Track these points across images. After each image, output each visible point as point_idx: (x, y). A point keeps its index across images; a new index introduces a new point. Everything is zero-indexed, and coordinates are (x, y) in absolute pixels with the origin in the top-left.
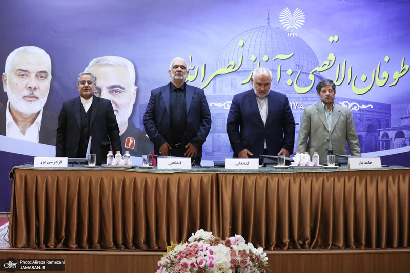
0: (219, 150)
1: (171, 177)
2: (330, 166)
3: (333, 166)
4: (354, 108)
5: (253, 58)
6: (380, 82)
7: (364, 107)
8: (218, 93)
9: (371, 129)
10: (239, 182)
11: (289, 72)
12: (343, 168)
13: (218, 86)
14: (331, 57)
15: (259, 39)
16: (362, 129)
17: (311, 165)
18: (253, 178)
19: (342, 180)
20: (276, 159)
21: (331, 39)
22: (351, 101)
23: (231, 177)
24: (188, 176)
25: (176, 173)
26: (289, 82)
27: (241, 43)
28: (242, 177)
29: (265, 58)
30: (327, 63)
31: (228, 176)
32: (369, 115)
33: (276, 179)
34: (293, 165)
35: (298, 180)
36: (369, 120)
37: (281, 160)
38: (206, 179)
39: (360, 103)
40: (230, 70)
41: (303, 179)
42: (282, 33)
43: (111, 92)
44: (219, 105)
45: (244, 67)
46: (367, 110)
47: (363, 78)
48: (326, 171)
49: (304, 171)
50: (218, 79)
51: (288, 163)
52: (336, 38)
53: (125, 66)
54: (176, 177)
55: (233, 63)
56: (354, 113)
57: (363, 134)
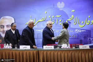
0: (39, 44)
1: (24, 52)
2: (73, 48)
3: (74, 48)
4: (80, 31)
5: (49, 17)
6: (87, 24)
7: (83, 31)
8: (39, 27)
9: (85, 38)
10: (45, 53)
11: (60, 21)
12: (78, 49)
13: (39, 25)
14: (73, 16)
15: (51, 11)
16: (82, 38)
17: (67, 48)
18: (49, 52)
19: (77, 52)
20: (56, 46)
21: (72, 11)
22: (79, 29)
24: (29, 51)
25: (25, 50)
26: (60, 24)
27: (46, 12)
28: (46, 51)
29: (53, 17)
30: (71, 18)
31: (42, 51)
32: (84, 33)
33: (57, 52)
34: (62, 48)
35: (63, 52)
36: (84, 35)
37: (58, 46)
38: (35, 52)
39: (82, 30)
40: (43, 20)
41: (65, 52)
42: (58, 9)
43: (7, 27)
44: (39, 31)
45: (47, 19)
46: (84, 32)
47: (82, 22)
49: (65, 49)
50: (39, 23)
51: (60, 47)
52: (74, 11)
53: (11, 19)
54: (25, 52)
55: (43, 18)
56: (80, 33)
57: (83, 39)
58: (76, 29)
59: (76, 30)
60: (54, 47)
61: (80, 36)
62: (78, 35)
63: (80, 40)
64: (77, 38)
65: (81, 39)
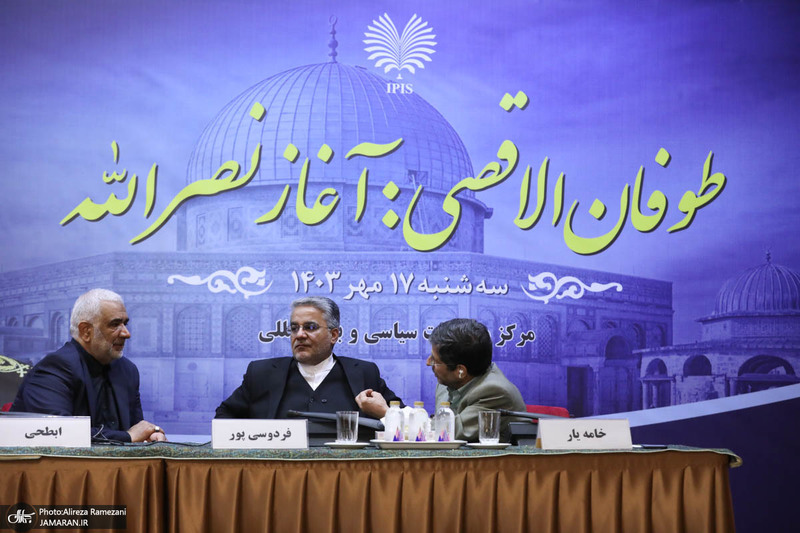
0: (193, 406)
1: (32, 469)
2: (485, 442)
3: (494, 442)
4: (570, 292)
5: (290, 152)
6: (642, 222)
7: (597, 288)
8: (191, 249)
9: (616, 349)
11: (391, 190)
12: (525, 449)
13: (191, 228)
14: (508, 150)
15: (306, 101)
16: (591, 349)
17: (431, 439)
18: (266, 473)
19: (520, 480)
20: (333, 423)
21: (507, 102)
22: (561, 272)
23: (204, 470)
24: (80, 469)
26: (390, 218)
27: (257, 111)
28: (236, 470)
29: (324, 153)
30: (495, 166)
31: (194, 469)
32: (611, 312)
33: (331, 477)
34: (381, 438)
35: (393, 481)
36: (609, 324)
37: (347, 427)
38: (132, 476)
39: (588, 277)
40: (226, 183)
42: (372, 82)
44: (194, 280)
45: (266, 177)
46: (608, 297)
47: (597, 209)
48: (472, 454)
49: (410, 455)
50: (192, 211)
51: (367, 433)
52: (521, 99)
55: (233, 165)
56: (570, 304)
57: (595, 363)
58: (537, 269)
59: (538, 281)
60: (311, 435)
61: (574, 337)
62: (555, 325)
63: (571, 370)
64: (546, 355)
65: (579, 362)
